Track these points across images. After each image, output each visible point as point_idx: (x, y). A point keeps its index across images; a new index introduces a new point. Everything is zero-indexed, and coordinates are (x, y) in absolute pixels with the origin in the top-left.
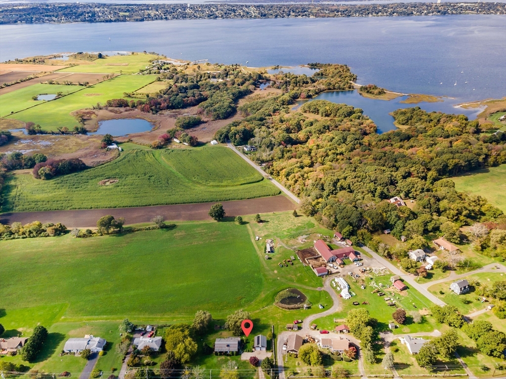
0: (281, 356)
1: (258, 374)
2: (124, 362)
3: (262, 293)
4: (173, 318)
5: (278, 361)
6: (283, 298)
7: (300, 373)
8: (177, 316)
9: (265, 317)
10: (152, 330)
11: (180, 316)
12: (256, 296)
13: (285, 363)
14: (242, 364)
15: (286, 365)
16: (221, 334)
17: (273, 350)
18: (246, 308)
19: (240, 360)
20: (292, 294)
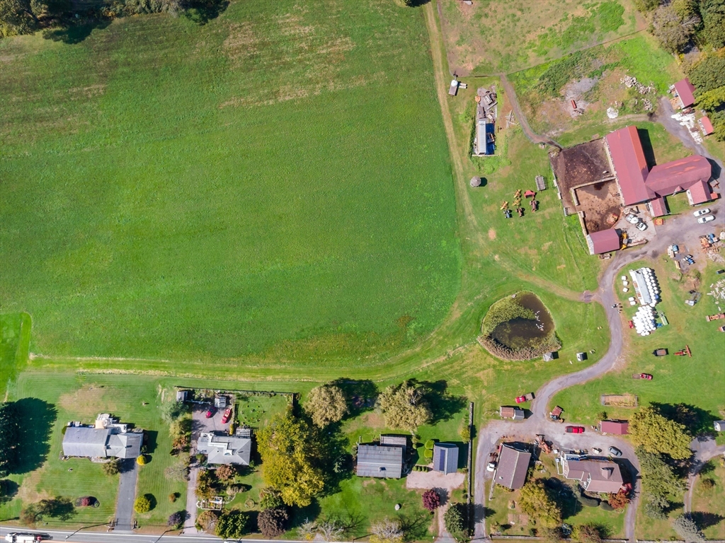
0: (483, 481)
1: (437, 521)
2: (189, 479)
3: (456, 305)
4: (267, 372)
5: (476, 493)
6: (500, 320)
7: (514, 526)
8: (273, 367)
9: (458, 376)
10: (228, 403)
11: (278, 367)
12: (440, 314)
13: (487, 501)
14: (408, 497)
15: (490, 506)
16: (367, 419)
17: (468, 467)
18: (418, 349)
19: (405, 490)
20: (522, 309)
